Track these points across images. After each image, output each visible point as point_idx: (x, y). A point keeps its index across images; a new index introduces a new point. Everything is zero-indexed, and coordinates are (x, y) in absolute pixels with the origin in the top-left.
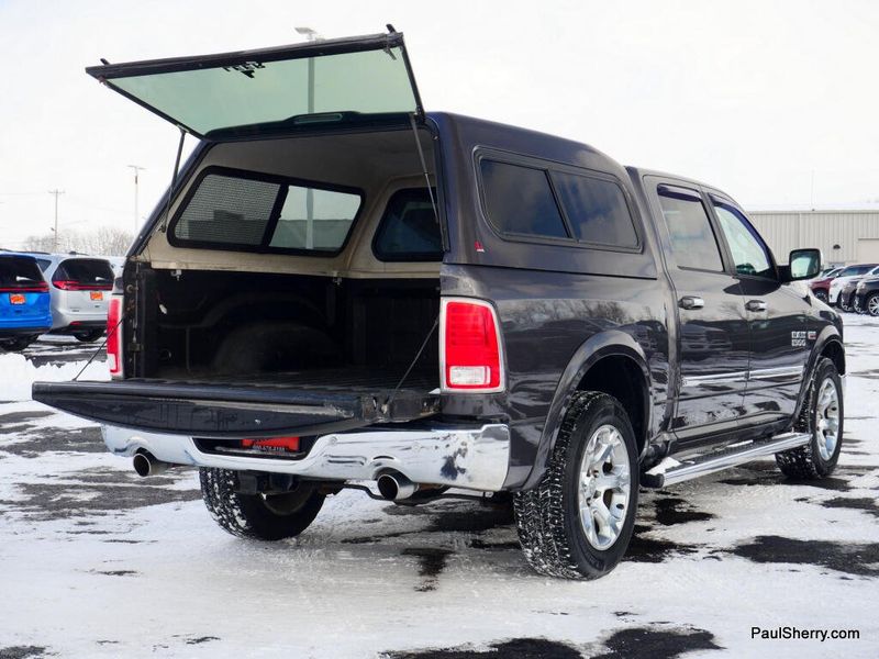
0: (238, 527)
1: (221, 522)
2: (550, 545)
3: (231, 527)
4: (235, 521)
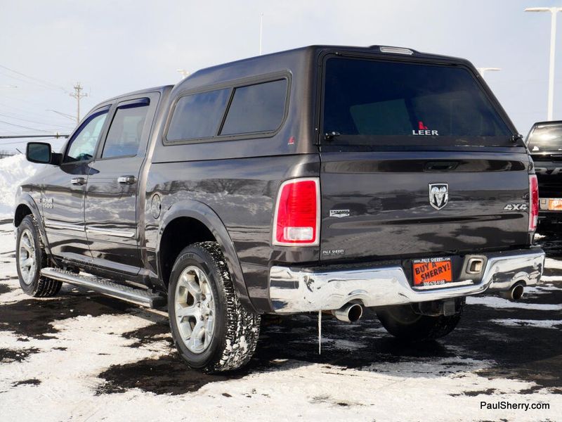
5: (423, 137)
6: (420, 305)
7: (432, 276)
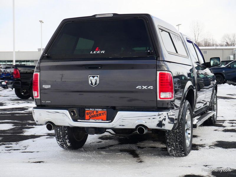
0: (67, 145)
1: (61, 144)
2: (177, 146)
3: (64, 146)
4: (66, 144)
5: (97, 54)
6: (85, 128)
7: (95, 117)
